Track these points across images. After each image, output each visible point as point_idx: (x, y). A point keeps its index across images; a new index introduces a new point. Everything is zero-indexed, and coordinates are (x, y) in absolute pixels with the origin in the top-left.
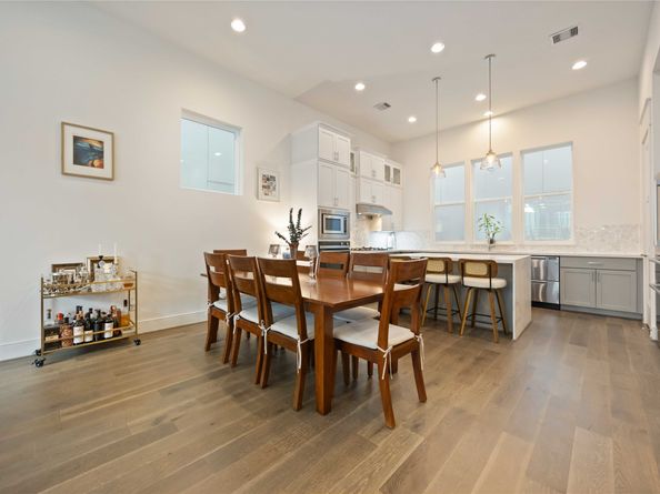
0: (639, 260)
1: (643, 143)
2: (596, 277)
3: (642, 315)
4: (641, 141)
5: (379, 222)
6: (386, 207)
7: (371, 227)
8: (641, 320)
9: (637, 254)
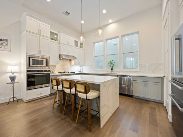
0: (162, 78)
1: (164, 28)
2: (146, 85)
3: (163, 101)
4: (163, 27)
5: (73, 62)
6: (75, 56)
7: (71, 64)
8: (163, 104)
9: (162, 76)
